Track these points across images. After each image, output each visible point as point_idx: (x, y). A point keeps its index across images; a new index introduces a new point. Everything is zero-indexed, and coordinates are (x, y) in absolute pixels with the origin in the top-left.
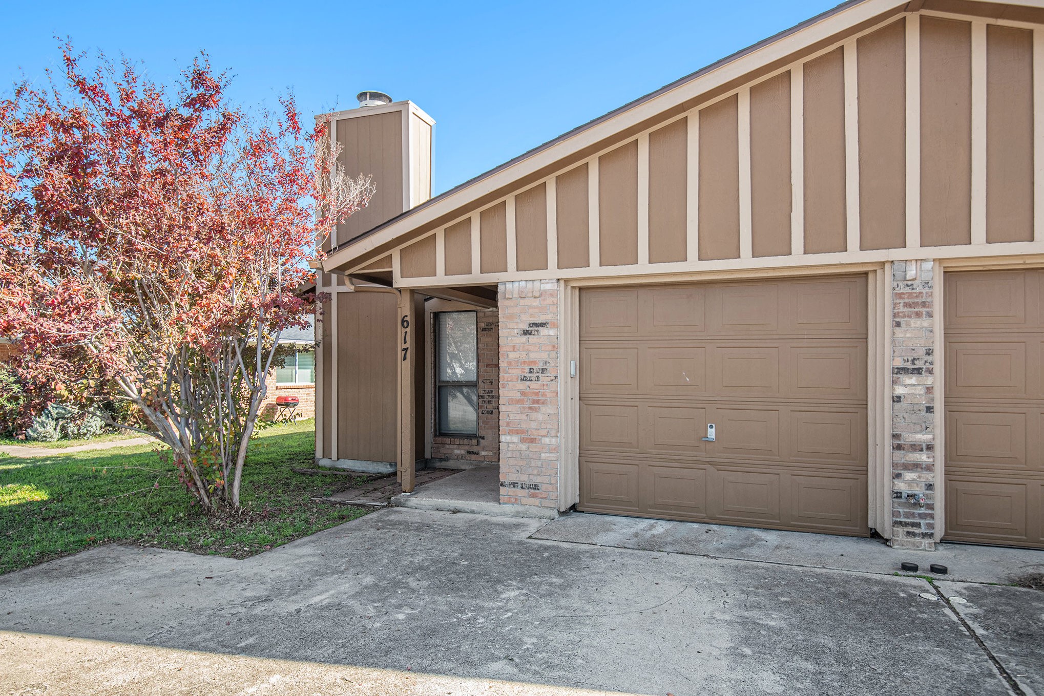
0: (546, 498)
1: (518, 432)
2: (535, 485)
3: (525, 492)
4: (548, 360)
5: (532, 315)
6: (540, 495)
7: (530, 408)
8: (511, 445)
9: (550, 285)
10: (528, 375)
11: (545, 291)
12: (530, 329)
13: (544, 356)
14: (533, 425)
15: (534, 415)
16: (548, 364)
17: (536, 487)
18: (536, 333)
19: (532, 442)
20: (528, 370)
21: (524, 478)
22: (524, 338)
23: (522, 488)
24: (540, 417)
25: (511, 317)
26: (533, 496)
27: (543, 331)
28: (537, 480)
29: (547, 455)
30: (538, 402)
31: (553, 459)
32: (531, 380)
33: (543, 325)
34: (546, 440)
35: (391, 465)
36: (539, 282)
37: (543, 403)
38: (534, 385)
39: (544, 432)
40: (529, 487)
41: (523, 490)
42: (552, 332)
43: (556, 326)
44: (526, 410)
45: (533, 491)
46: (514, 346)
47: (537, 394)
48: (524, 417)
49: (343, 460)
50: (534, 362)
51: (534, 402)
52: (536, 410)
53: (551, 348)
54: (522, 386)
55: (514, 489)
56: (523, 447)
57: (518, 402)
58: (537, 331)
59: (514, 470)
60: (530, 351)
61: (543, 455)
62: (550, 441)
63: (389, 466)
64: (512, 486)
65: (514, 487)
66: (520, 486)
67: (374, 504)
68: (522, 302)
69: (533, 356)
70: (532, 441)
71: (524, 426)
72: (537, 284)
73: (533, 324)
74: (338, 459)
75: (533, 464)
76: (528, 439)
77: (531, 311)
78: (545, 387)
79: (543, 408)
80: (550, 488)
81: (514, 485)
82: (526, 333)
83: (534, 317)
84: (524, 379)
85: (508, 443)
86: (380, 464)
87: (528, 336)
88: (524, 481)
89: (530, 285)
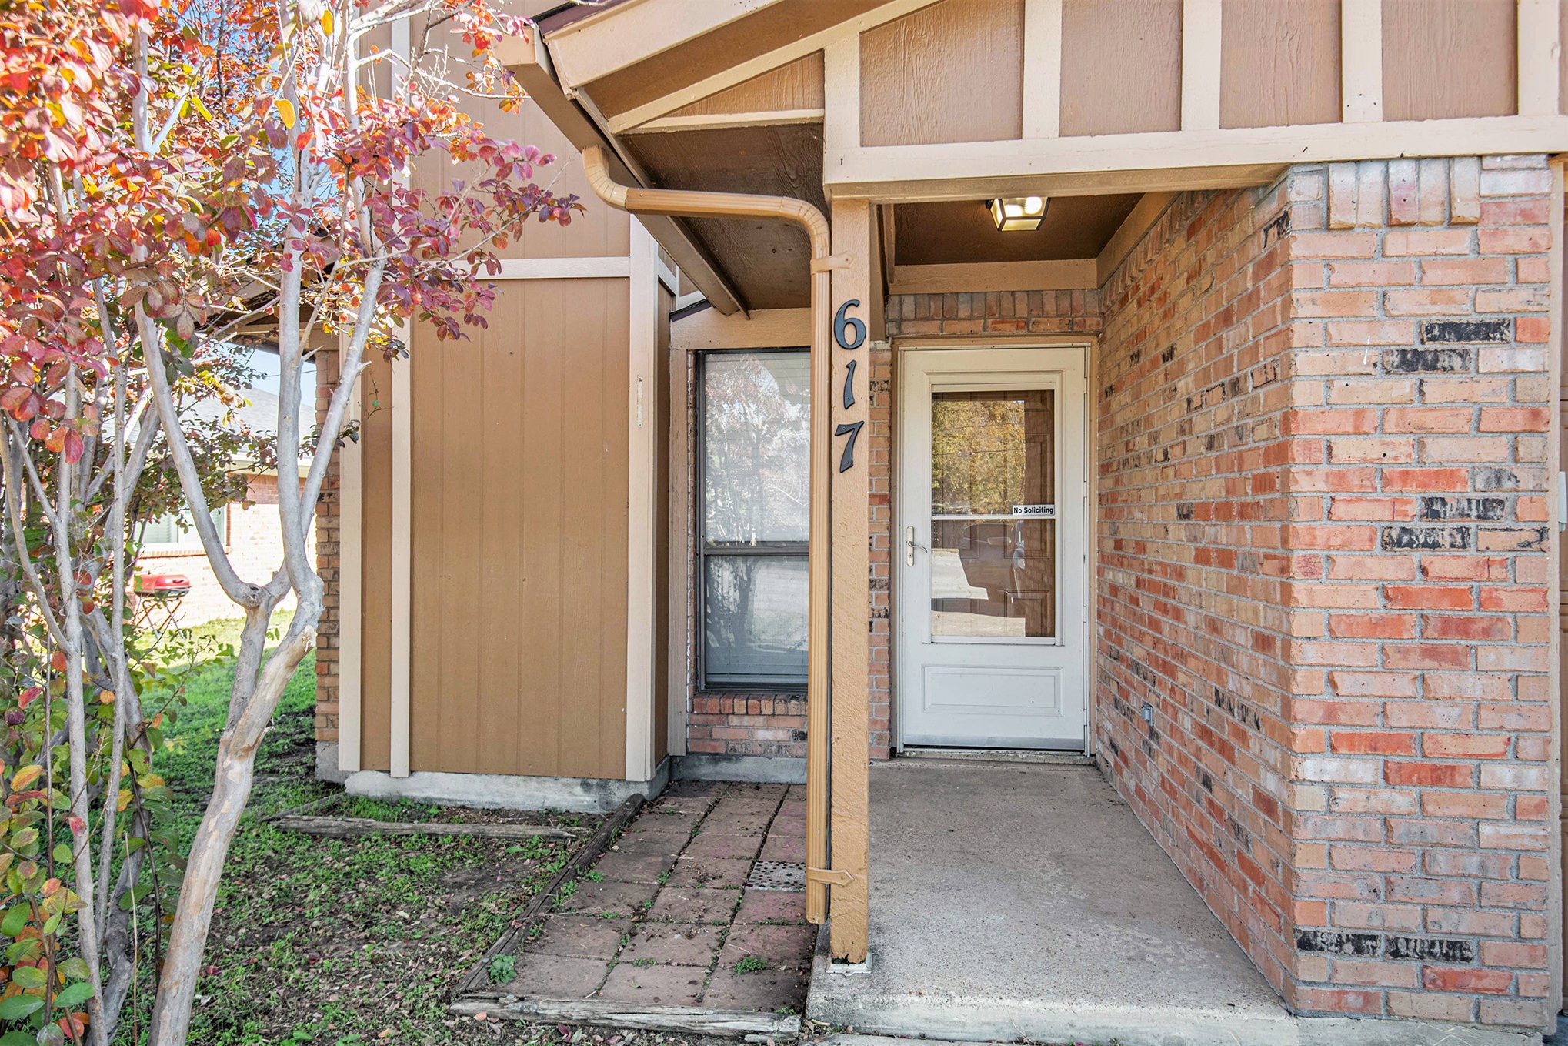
0: (1499, 992)
1: (1373, 745)
2: (1452, 945)
3: (1408, 971)
4: (1508, 466)
5: (1439, 292)
6: (1473, 983)
7: (1430, 653)
8: (1342, 794)
9: (1520, 176)
10: (1420, 526)
11: (1499, 200)
12: (1430, 346)
13: (1495, 451)
14: (1444, 716)
15: (1445, 680)
16: (1509, 484)
17: (1456, 950)
18: (1457, 362)
19: (1437, 782)
20: (1416, 507)
21: (1403, 918)
22: (1404, 385)
23: (1396, 954)
24: (1474, 685)
25: (1347, 299)
26: (1445, 984)
27: (1492, 356)
28: (1464, 924)
29: (1504, 829)
30: (1463, 628)
31: (1529, 844)
32: (1435, 545)
33: (1487, 331)
34: (1502, 775)
35: (586, 786)
36: (1473, 164)
37: (1486, 633)
38: (1446, 564)
39: (1477, 745)
40: (1427, 952)
41: (1397, 965)
42: (1526, 359)
43: (1539, 338)
44: (1414, 660)
45: (1442, 966)
46: (1359, 414)
47: (1459, 598)
48: (1405, 686)
50: (1447, 475)
51: (1447, 627)
52: (1454, 659)
53: (1520, 421)
54: (1397, 568)
55: (1358, 961)
56: (1401, 800)
57: (1375, 627)
58: (1463, 355)
59: (1359, 889)
60: (1430, 431)
61: (1486, 830)
62: (1517, 778)
63: (578, 790)
64: (1349, 948)
65: (1359, 950)
66: (1382, 946)
67: (743, 1025)
68: (1397, 243)
69: (1439, 450)
70: (1440, 775)
71: (1401, 719)
72: (1464, 171)
73: (1444, 327)
74: (411, 772)
75: (1442, 864)
76: (1417, 768)
77: (1433, 276)
78: (1495, 571)
79: (1489, 654)
80: (1518, 953)
81: (1360, 943)
82: (1411, 361)
83: (1451, 301)
84: (1398, 541)
85: (1331, 787)
86: (549, 783)
87: (1422, 374)
88: (1403, 930)
89: (1432, 175)
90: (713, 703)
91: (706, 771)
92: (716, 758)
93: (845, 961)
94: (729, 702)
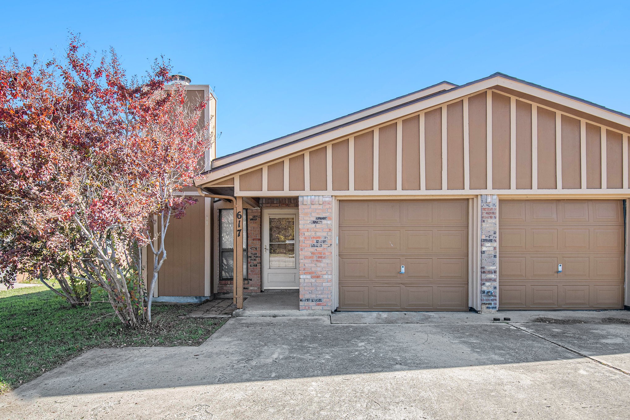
0: (325, 305)
1: (310, 273)
2: (319, 299)
3: (314, 303)
4: (327, 236)
5: (318, 213)
6: (322, 304)
7: (317, 261)
8: (306, 280)
9: (328, 198)
10: (316, 244)
11: (325, 201)
12: (317, 220)
13: (325, 234)
14: (319, 269)
15: (319, 264)
16: (327, 238)
17: (320, 300)
18: (320, 222)
19: (318, 278)
20: (316, 241)
21: (313, 296)
22: (314, 225)
23: (312, 301)
24: (322, 265)
25: (306, 214)
26: (318, 305)
27: (324, 222)
28: (321, 297)
29: (326, 284)
30: (321, 257)
31: (329, 285)
32: (318, 246)
33: (324, 218)
34: (326, 277)
36: (322, 197)
37: (324, 258)
38: (319, 249)
39: (323, 273)
40: (316, 301)
41: (313, 302)
42: (329, 222)
43: (330, 219)
44: (315, 262)
45: (318, 302)
46: (308, 229)
47: (320, 253)
48: (313, 265)
49: (162, 297)
50: (319, 237)
51: (319, 257)
52: (320, 262)
53: (328, 230)
54: (313, 249)
55: (308, 302)
56: (313, 280)
57: (310, 257)
58: (321, 221)
59: (308, 293)
60: (317, 231)
61: (324, 284)
62: (328, 277)
64: (307, 301)
65: (308, 301)
66: (311, 300)
67: (223, 316)
68: (312, 207)
69: (318, 234)
70: (318, 277)
71: (313, 270)
72: (321, 198)
73: (318, 218)
74: (158, 296)
75: (318, 289)
76: (315, 276)
77: (317, 211)
78: (325, 250)
79: (324, 261)
80: (328, 300)
81: (308, 300)
82: (314, 222)
83: (319, 214)
84: (313, 246)
85: (304, 279)
87: (316, 224)
88: (313, 298)
89: (317, 198)
90: (223, 282)
91: (222, 296)
92: (224, 293)
93: (239, 309)
94: (227, 282)
